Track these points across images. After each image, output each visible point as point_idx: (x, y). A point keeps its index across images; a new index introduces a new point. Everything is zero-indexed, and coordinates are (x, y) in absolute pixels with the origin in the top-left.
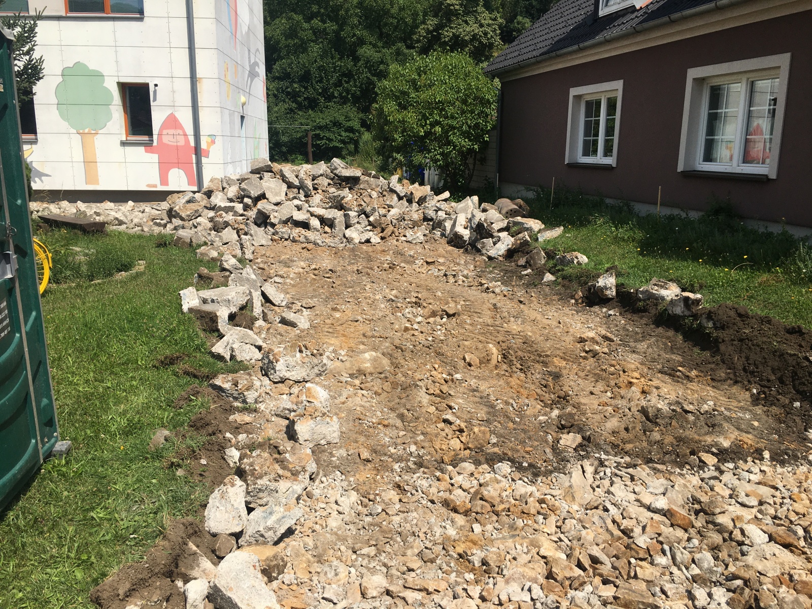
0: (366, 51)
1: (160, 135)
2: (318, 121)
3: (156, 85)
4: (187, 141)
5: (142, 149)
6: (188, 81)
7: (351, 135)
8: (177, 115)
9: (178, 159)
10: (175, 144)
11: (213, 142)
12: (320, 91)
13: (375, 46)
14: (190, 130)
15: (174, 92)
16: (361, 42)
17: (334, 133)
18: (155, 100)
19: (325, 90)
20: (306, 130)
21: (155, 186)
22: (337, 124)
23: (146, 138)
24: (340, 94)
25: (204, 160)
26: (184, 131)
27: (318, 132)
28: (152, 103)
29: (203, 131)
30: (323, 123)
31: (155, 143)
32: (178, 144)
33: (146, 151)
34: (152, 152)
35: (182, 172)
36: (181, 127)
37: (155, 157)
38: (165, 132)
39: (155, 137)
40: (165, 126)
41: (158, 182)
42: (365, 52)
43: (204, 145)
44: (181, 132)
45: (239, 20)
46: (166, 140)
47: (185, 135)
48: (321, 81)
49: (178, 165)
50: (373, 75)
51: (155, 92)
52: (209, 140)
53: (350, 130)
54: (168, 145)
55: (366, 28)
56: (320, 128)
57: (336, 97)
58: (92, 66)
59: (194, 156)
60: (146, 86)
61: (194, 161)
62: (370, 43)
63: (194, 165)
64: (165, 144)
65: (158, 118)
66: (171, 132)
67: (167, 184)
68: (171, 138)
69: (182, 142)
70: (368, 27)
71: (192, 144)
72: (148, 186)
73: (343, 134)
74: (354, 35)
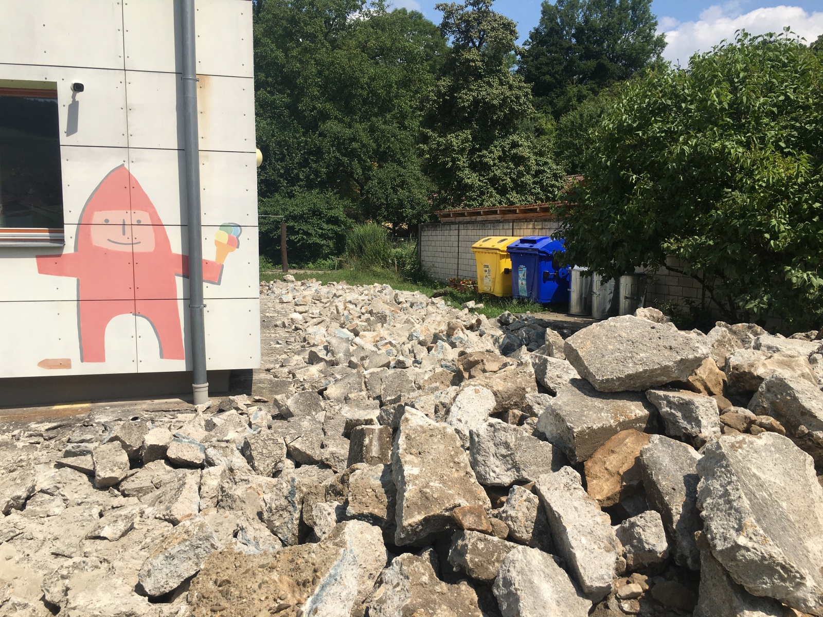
0: (332, 126)
1: (84, 224)
2: (291, 209)
3: (78, 88)
4: (163, 242)
5: (30, 264)
6: (171, 83)
7: (335, 228)
8: (137, 171)
9: (135, 288)
10: (128, 249)
11: (234, 243)
12: (282, 171)
13: (341, 121)
15: (128, 109)
16: (324, 116)
17: (313, 225)
18: (72, 128)
19: (288, 170)
20: (275, 221)
21: (67, 364)
22: (316, 213)
23: (43, 234)
24: (307, 177)
25: (208, 290)
26: (154, 214)
27: (292, 224)
28: (63, 139)
30: (298, 211)
31: (69, 247)
32: (137, 249)
33: (42, 270)
34: (61, 273)
35: (144, 325)
36: (145, 204)
37: (67, 286)
38: (98, 217)
39: (70, 231)
40: (99, 199)
41: (74, 353)
42: (332, 128)
43: (208, 252)
44: (145, 218)
46: (100, 237)
47: (158, 225)
48: (282, 159)
49: (134, 304)
50: (343, 155)
51: (74, 108)
52: (224, 237)
53: (334, 221)
54: (106, 253)
55: (329, 100)
56: (294, 218)
57: (302, 180)
59: (179, 281)
60: (49, 92)
61: (180, 293)
62: (336, 118)
63: (181, 305)
64: (98, 248)
66: (117, 216)
67: (100, 357)
68: (115, 233)
69: (146, 242)
70: (332, 99)
71: (176, 247)
72: (44, 364)
73: (325, 226)
74: (314, 108)
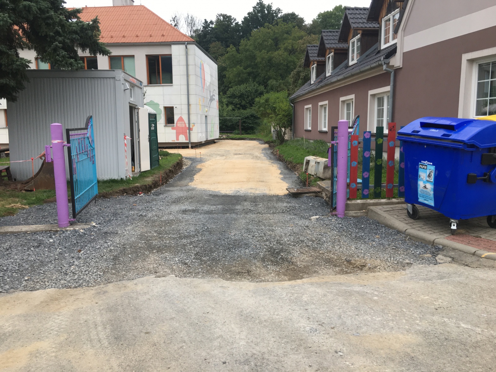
3: (176, 107)
11: (194, 125)
14: (186, 121)
15: (182, 109)
18: (175, 112)
20: (239, 120)
21: (175, 141)
27: (244, 120)
29: (192, 122)
45: (206, 82)
49: (182, 133)
56: (246, 118)
58: (156, 102)
60: (173, 107)
65: (176, 118)
72: (172, 141)
